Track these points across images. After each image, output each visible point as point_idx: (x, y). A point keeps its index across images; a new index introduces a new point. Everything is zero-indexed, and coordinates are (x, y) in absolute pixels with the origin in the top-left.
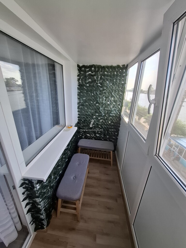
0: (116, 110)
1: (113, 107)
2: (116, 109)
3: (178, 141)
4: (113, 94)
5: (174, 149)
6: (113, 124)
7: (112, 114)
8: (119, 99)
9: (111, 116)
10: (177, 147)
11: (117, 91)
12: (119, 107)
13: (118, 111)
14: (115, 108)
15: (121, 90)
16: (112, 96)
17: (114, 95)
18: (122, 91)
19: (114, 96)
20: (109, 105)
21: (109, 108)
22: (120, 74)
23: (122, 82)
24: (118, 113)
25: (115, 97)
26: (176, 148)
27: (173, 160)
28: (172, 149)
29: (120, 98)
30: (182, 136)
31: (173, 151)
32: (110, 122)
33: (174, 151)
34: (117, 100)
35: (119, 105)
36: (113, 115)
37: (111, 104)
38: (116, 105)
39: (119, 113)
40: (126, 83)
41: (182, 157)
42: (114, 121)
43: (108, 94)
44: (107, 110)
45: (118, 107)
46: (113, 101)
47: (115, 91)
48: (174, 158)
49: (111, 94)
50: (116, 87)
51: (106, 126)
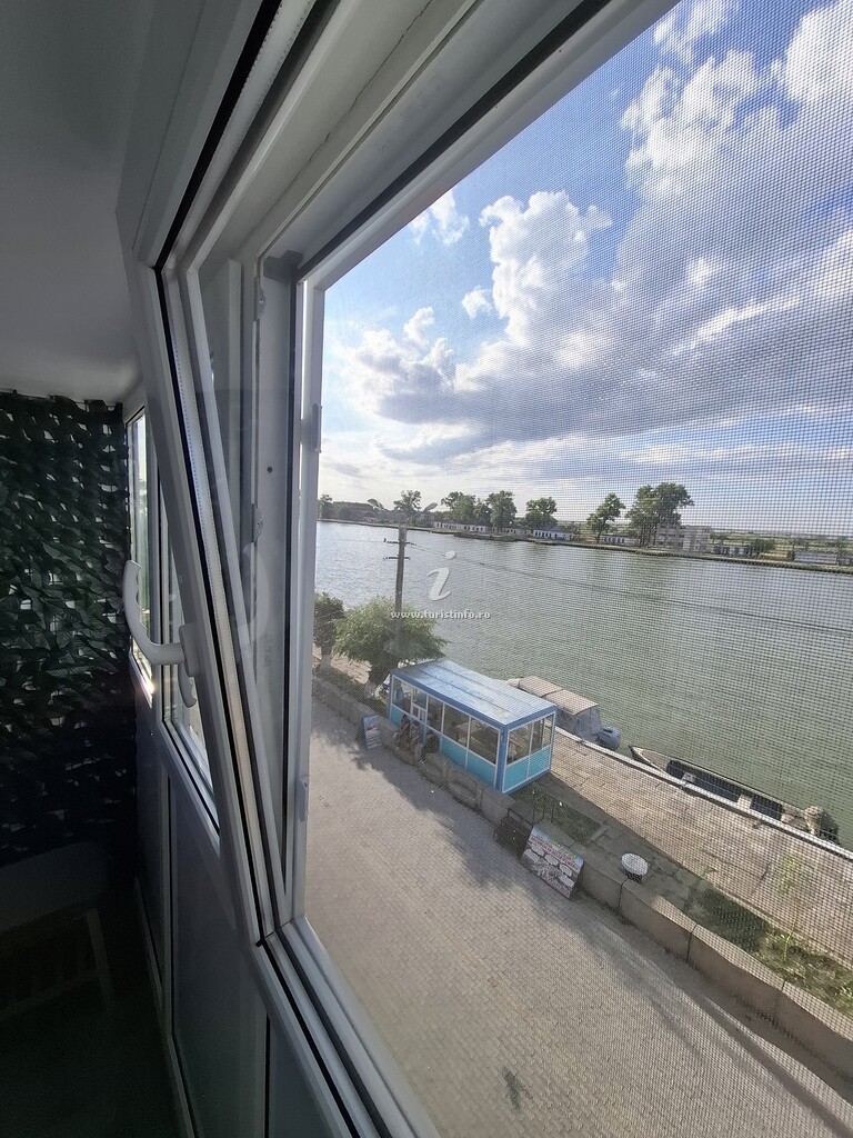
0: (93, 639)
1: (68, 626)
2: (87, 633)
3: (421, 681)
4: (47, 549)
5: (416, 713)
6: (83, 724)
7: (67, 666)
8: (103, 576)
9: (63, 681)
10: (421, 701)
11: (78, 533)
12: (112, 619)
13: (106, 641)
14: (85, 626)
15: (104, 530)
16: (47, 565)
17: (64, 559)
18: (109, 534)
19: (59, 564)
20: (29, 616)
21: (38, 637)
22: (80, 446)
23: (105, 488)
24: (112, 655)
25: (72, 567)
26: (420, 708)
27: (423, 757)
28: (411, 716)
29: (105, 571)
30: (428, 660)
31: (416, 723)
32: (56, 722)
33: (418, 719)
34: (89, 583)
35: (107, 608)
36: (76, 670)
37: (46, 610)
38: (83, 614)
39: (117, 651)
40: (131, 491)
41: (441, 734)
42: (86, 705)
43: (16, 552)
44: (18, 652)
45: (106, 621)
46: (58, 594)
47: (66, 536)
48: (422, 746)
49: (40, 551)
50: (68, 515)
51: (29, 755)
